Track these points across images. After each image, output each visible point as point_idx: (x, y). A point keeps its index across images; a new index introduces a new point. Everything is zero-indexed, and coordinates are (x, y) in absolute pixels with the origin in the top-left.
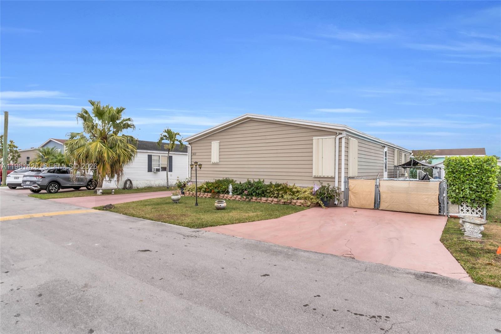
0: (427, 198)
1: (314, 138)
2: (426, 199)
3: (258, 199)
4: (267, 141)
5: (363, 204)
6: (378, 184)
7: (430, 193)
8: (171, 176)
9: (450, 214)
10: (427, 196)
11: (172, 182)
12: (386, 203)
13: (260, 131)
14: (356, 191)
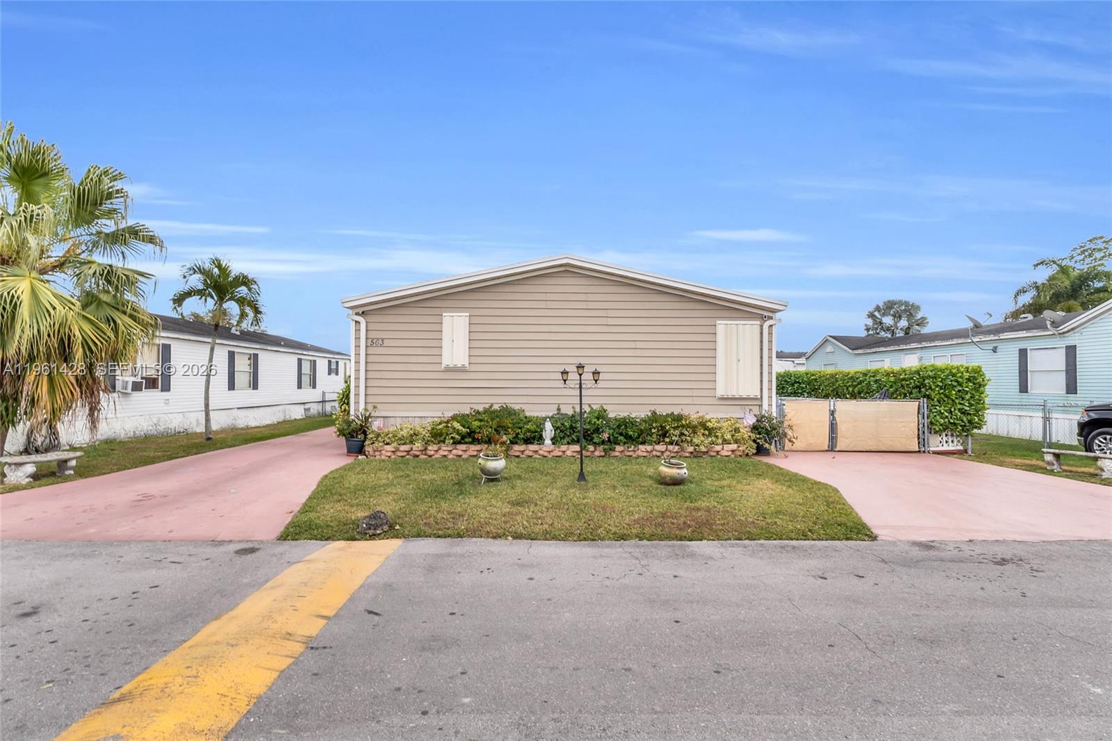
0: (904, 426)
1: (718, 322)
2: (903, 429)
3: (630, 449)
4: (611, 321)
5: (811, 444)
6: (832, 408)
7: (907, 420)
8: (168, 404)
9: (931, 449)
10: (903, 424)
11: (169, 421)
12: (847, 438)
13: (591, 297)
14: (799, 422)
